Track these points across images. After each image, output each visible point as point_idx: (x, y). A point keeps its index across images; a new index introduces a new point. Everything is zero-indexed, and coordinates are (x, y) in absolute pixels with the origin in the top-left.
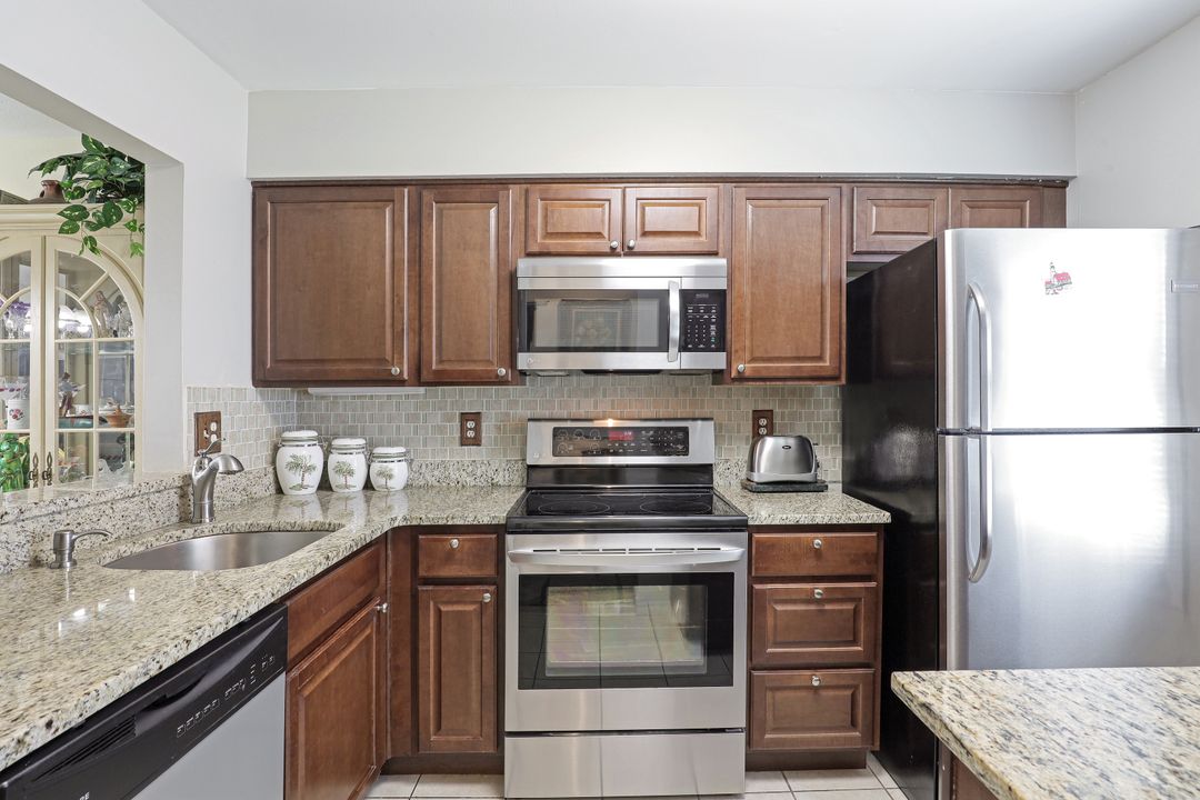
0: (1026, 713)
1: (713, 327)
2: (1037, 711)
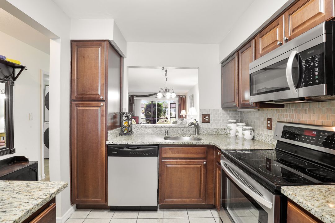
0: (28, 192)
1: (316, 69)
2: (26, 194)
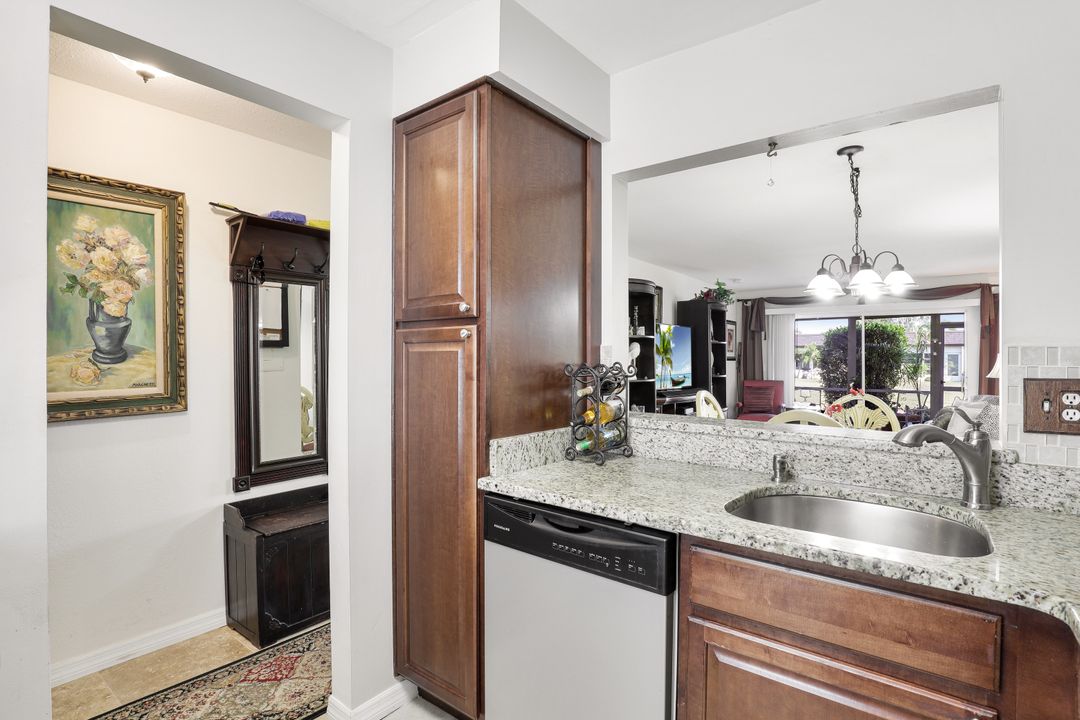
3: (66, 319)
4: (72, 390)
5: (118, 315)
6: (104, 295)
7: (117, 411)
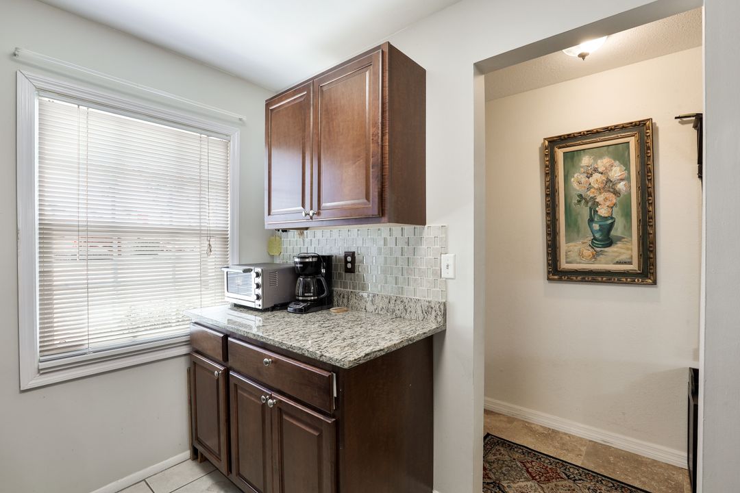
3: (577, 221)
4: (580, 263)
5: (606, 215)
6: (598, 204)
7: (605, 279)
